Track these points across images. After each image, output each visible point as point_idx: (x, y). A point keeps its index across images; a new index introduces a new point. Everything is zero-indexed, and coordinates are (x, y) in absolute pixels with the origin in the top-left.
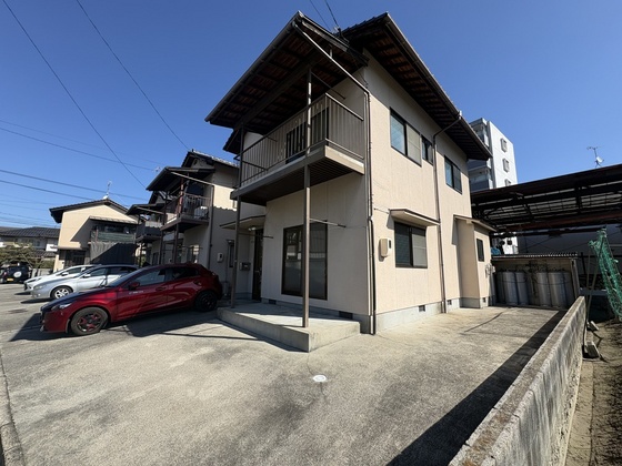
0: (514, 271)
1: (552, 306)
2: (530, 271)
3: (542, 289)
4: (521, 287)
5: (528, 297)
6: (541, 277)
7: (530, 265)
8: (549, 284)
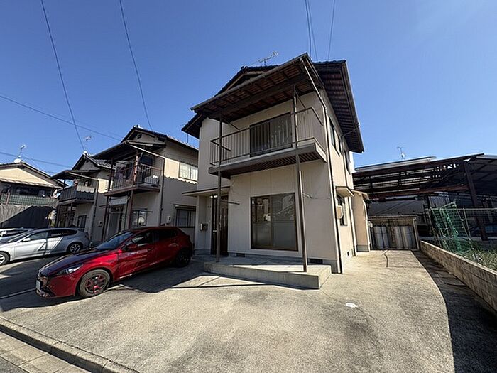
0: (380, 226)
1: (404, 247)
2: (389, 226)
3: (398, 237)
4: (385, 236)
5: (389, 242)
6: (397, 229)
7: (388, 222)
8: (402, 234)
